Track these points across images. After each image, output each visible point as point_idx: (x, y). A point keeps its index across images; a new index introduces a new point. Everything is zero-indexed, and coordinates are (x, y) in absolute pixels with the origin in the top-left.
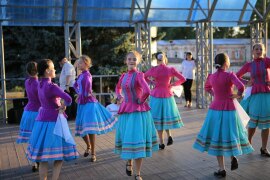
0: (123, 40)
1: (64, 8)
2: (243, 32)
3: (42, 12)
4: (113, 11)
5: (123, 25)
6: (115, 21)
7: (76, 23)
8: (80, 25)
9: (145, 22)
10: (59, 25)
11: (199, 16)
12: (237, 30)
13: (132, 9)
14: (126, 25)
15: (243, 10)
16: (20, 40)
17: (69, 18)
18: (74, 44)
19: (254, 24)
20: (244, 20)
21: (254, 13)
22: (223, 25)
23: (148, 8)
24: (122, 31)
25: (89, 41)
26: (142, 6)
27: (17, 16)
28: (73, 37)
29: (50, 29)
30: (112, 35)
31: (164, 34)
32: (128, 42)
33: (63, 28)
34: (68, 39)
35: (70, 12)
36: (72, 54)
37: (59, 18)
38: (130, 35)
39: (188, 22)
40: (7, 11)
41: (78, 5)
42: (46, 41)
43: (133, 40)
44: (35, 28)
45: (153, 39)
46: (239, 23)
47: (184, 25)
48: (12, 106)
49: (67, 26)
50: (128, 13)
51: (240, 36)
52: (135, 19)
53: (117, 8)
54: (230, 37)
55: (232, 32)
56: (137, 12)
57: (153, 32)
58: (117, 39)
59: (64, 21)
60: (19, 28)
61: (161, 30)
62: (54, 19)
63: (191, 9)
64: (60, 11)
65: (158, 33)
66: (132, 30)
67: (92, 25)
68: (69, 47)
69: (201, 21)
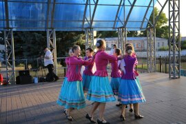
0: (79, 38)
1: (46, 21)
2: (142, 33)
3: (35, 23)
4: (73, 22)
5: (79, 30)
6: (74, 28)
7: (53, 29)
8: (55, 30)
9: (90, 28)
10: (44, 30)
11: (119, 25)
12: (139, 32)
13: (84, 21)
14: (80, 30)
15: (143, 22)
16: (22, 38)
17: (49, 26)
18: (52, 40)
19: (149, 29)
20: (143, 27)
21: (148, 23)
22: (132, 30)
23: (92, 21)
24: (78, 33)
25: (60, 39)
26: (89, 19)
27: (21, 26)
28: (52, 36)
29: (38, 32)
30: (72, 35)
31: (101, 35)
32: (82, 39)
33: (46, 32)
34: (49, 38)
35: (49, 23)
36: (51, 46)
37: (44, 26)
38: (82, 35)
39: (114, 28)
40: (16, 23)
41: (54, 19)
42: (37, 39)
43: (84, 38)
44: (30, 32)
45: (95, 37)
46: (141, 28)
47: (111, 30)
48: (18, 74)
49: (48, 31)
50: (81, 23)
51: (141, 36)
52: (85, 26)
53: (75, 21)
54: (135, 36)
55: (137, 33)
56: (86, 23)
57: (95, 34)
58: (75, 38)
59: (46, 28)
60: (22, 32)
61: (99, 33)
62: (41, 27)
63: (115, 21)
64: (44, 23)
65: (97, 34)
66: (83, 32)
67: (62, 30)
68: (49, 42)
69: (121, 28)
